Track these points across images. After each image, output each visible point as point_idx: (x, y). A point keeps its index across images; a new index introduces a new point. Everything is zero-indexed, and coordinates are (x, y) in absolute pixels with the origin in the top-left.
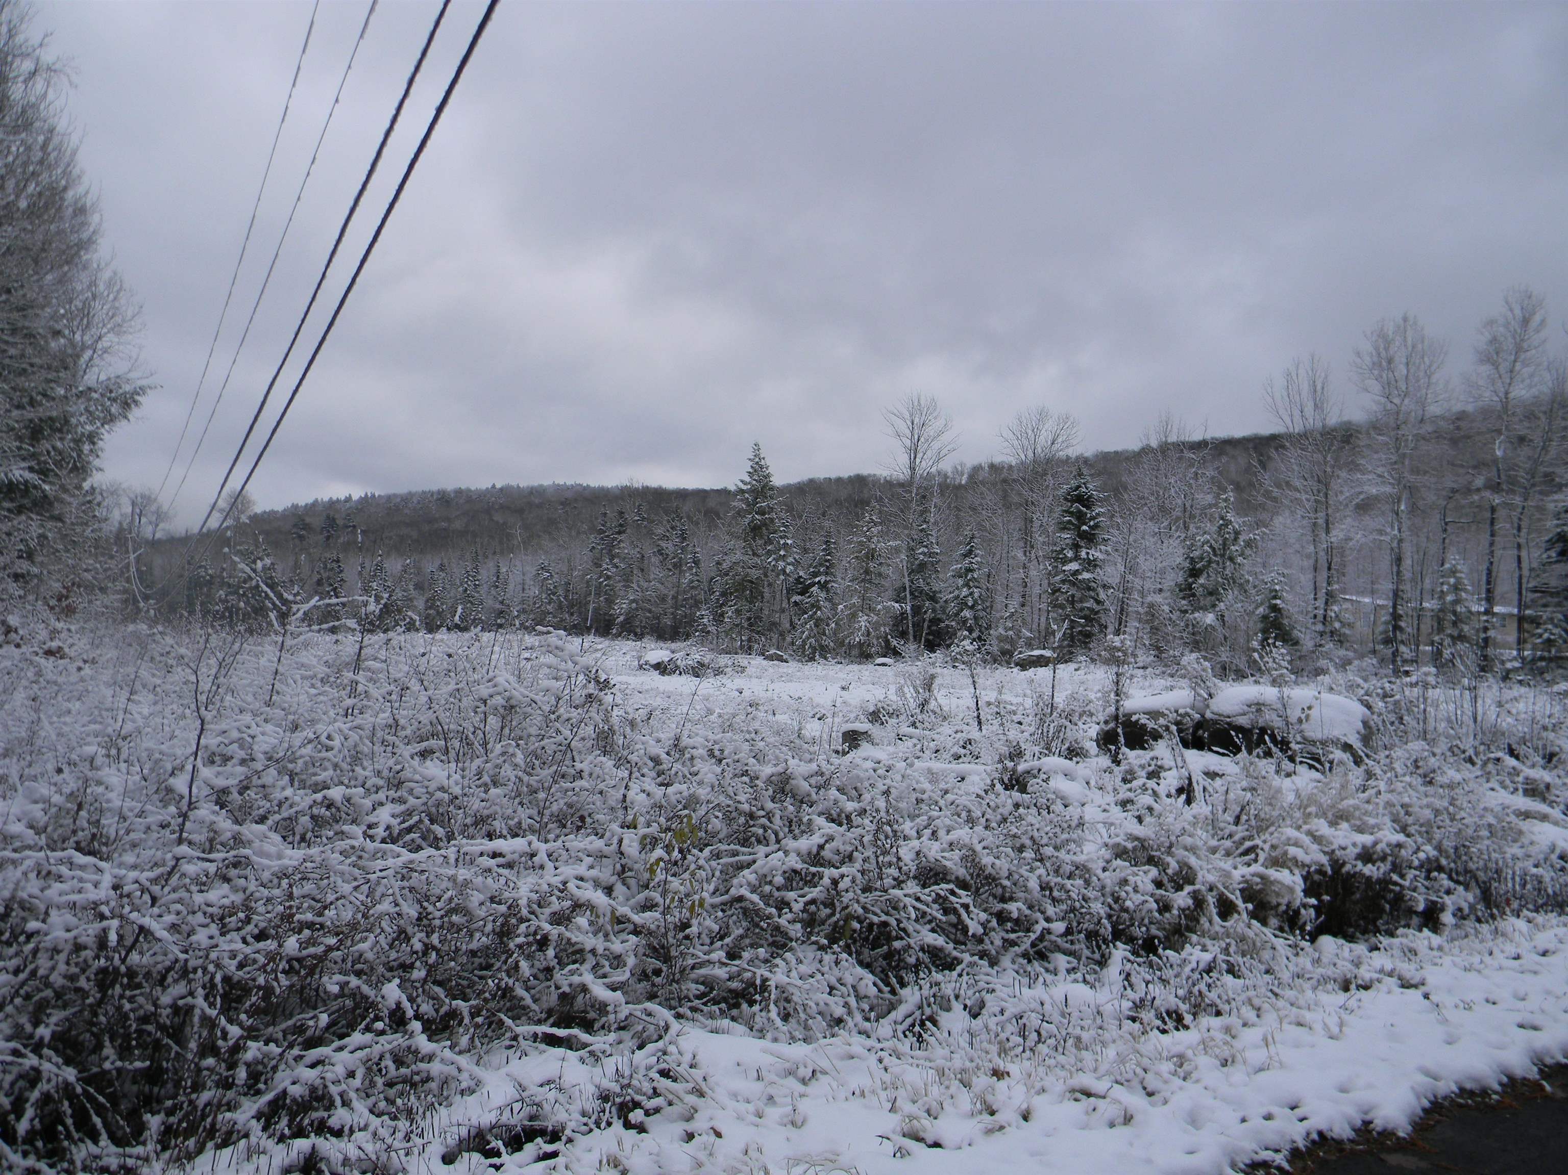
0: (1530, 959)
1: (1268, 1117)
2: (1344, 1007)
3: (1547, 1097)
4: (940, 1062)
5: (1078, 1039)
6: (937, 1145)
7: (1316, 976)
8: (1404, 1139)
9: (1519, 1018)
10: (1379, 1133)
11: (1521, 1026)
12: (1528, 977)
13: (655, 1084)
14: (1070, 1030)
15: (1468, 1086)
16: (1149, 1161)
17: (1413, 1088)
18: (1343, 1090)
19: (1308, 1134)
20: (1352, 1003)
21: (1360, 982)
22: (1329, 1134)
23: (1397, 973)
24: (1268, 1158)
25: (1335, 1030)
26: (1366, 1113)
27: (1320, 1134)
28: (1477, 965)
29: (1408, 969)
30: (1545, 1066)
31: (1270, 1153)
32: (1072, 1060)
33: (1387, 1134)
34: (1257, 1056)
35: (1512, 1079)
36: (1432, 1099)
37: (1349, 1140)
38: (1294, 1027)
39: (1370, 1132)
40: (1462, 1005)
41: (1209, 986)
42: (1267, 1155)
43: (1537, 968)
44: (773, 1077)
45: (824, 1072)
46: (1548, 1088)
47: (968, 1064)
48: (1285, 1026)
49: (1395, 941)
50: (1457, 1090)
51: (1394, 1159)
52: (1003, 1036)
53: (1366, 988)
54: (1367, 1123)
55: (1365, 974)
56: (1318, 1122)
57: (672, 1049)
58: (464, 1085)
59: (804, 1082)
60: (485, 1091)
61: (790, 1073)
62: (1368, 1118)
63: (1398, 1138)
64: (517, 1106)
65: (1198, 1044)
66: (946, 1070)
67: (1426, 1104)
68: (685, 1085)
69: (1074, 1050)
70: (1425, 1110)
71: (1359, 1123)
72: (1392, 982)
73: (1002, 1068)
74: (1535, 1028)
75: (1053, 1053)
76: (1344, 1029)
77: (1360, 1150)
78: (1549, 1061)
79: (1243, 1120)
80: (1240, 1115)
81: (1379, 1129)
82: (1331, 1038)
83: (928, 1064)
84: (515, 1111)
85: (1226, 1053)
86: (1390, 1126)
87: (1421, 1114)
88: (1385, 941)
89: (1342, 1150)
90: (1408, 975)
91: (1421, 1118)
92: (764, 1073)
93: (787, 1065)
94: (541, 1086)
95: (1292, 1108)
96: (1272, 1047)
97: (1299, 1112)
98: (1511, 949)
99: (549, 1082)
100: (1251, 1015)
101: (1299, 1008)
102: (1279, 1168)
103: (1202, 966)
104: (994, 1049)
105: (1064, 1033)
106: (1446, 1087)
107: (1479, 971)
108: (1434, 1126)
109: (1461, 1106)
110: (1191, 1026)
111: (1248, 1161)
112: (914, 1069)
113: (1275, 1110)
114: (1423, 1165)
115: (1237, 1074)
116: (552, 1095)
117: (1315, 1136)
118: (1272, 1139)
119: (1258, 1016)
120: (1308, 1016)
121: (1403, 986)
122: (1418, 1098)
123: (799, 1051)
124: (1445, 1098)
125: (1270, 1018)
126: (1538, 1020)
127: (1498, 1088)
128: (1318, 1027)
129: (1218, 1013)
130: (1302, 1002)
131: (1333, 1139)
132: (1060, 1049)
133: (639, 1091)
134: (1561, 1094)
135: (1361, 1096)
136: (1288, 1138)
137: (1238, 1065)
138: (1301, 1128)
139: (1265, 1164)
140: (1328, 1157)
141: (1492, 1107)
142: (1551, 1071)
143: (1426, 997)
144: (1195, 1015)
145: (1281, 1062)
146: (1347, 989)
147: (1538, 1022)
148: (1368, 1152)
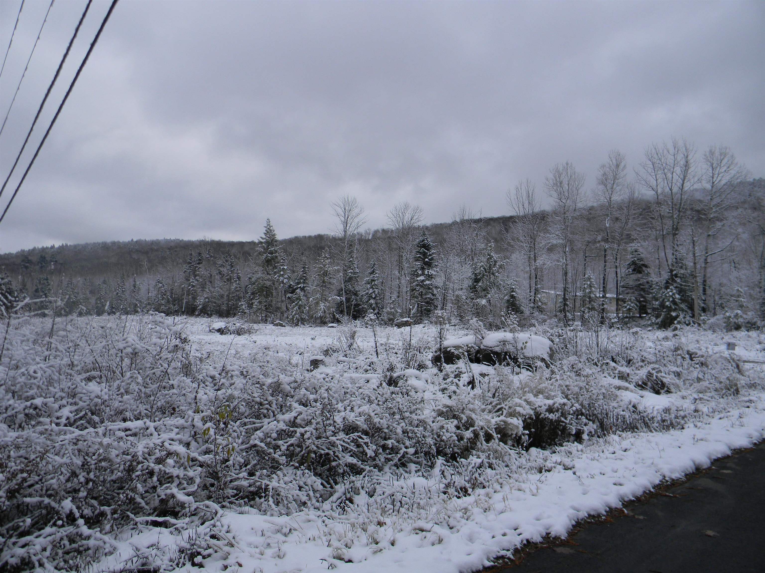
0: (620, 453)
1: (504, 535)
2: (539, 481)
3: (626, 516)
4: (352, 520)
5: (419, 504)
6: (350, 561)
7: (527, 467)
8: (564, 540)
9: (614, 480)
10: (553, 538)
11: (615, 484)
12: (618, 462)
13: (208, 542)
14: (415, 500)
15: (592, 513)
16: (449, 560)
17: (568, 516)
18: (538, 519)
19: (522, 541)
20: (543, 478)
21: (546, 468)
22: (531, 541)
23: (562, 463)
24: (504, 554)
25: (535, 491)
26: (548, 529)
27: (527, 540)
28: (596, 458)
29: (567, 461)
30: (625, 501)
31: (505, 551)
32: (416, 514)
33: (556, 538)
34: (499, 506)
35: (610, 508)
36: (577, 520)
37: (540, 542)
38: (517, 491)
39: (549, 538)
40: (590, 476)
41: (480, 474)
42: (503, 553)
43: (622, 457)
44: (269, 534)
45: (295, 530)
46: (626, 511)
47: (366, 520)
48: (513, 491)
49: (562, 448)
50: (587, 515)
51: (559, 550)
52: (383, 505)
53: (549, 471)
54: (548, 534)
55: (549, 464)
56: (526, 535)
57: (218, 524)
58: (107, 550)
59: (285, 535)
60: (118, 553)
61: (278, 531)
62: (548, 531)
63: (562, 540)
64: (135, 559)
65: (474, 503)
66: (356, 524)
67: (574, 523)
68: (224, 541)
69: (416, 509)
70: (573, 526)
71: (544, 534)
72: (560, 467)
73: (382, 521)
74: (621, 485)
75: (407, 512)
76: (539, 491)
77: (545, 547)
78: (626, 499)
79: (493, 537)
80: (491, 535)
81: (553, 536)
82: (533, 495)
83: (347, 521)
84: (134, 562)
85: (486, 506)
86: (558, 535)
87: (572, 528)
88: (558, 448)
89: (537, 547)
90: (567, 464)
91: (571, 530)
92: (265, 532)
93: (277, 527)
94: (148, 548)
95: (515, 530)
96: (506, 502)
97: (518, 531)
98: (611, 449)
99: (152, 546)
100: (498, 487)
101: (519, 482)
102: (509, 558)
103: (477, 465)
104: (379, 512)
105: (412, 502)
106: (583, 514)
107: (598, 460)
108: (577, 533)
109: (589, 523)
110: (472, 494)
111: (495, 556)
112: (341, 524)
113: (507, 531)
114: (572, 551)
115: (491, 515)
116: (154, 552)
117: (525, 542)
118: (506, 545)
119: (501, 487)
120: (523, 486)
121: (565, 469)
122: (570, 520)
123: (284, 520)
124: (582, 520)
125: (506, 488)
126: (622, 481)
127: (604, 513)
128: (527, 490)
129: (484, 487)
130: (521, 479)
131: (533, 542)
132: (410, 510)
133: (200, 547)
134: (631, 514)
135: (546, 521)
136: (513, 544)
137: (491, 511)
138: (519, 538)
139: (503, 557)
140: (531, 551)
141: (602, 522)
142: (627, 504)
143: (574, 473)
144: (473, 489)
145: (510, 509)
146: (541, 472)
147: (622, 482)
148: (548, 547)
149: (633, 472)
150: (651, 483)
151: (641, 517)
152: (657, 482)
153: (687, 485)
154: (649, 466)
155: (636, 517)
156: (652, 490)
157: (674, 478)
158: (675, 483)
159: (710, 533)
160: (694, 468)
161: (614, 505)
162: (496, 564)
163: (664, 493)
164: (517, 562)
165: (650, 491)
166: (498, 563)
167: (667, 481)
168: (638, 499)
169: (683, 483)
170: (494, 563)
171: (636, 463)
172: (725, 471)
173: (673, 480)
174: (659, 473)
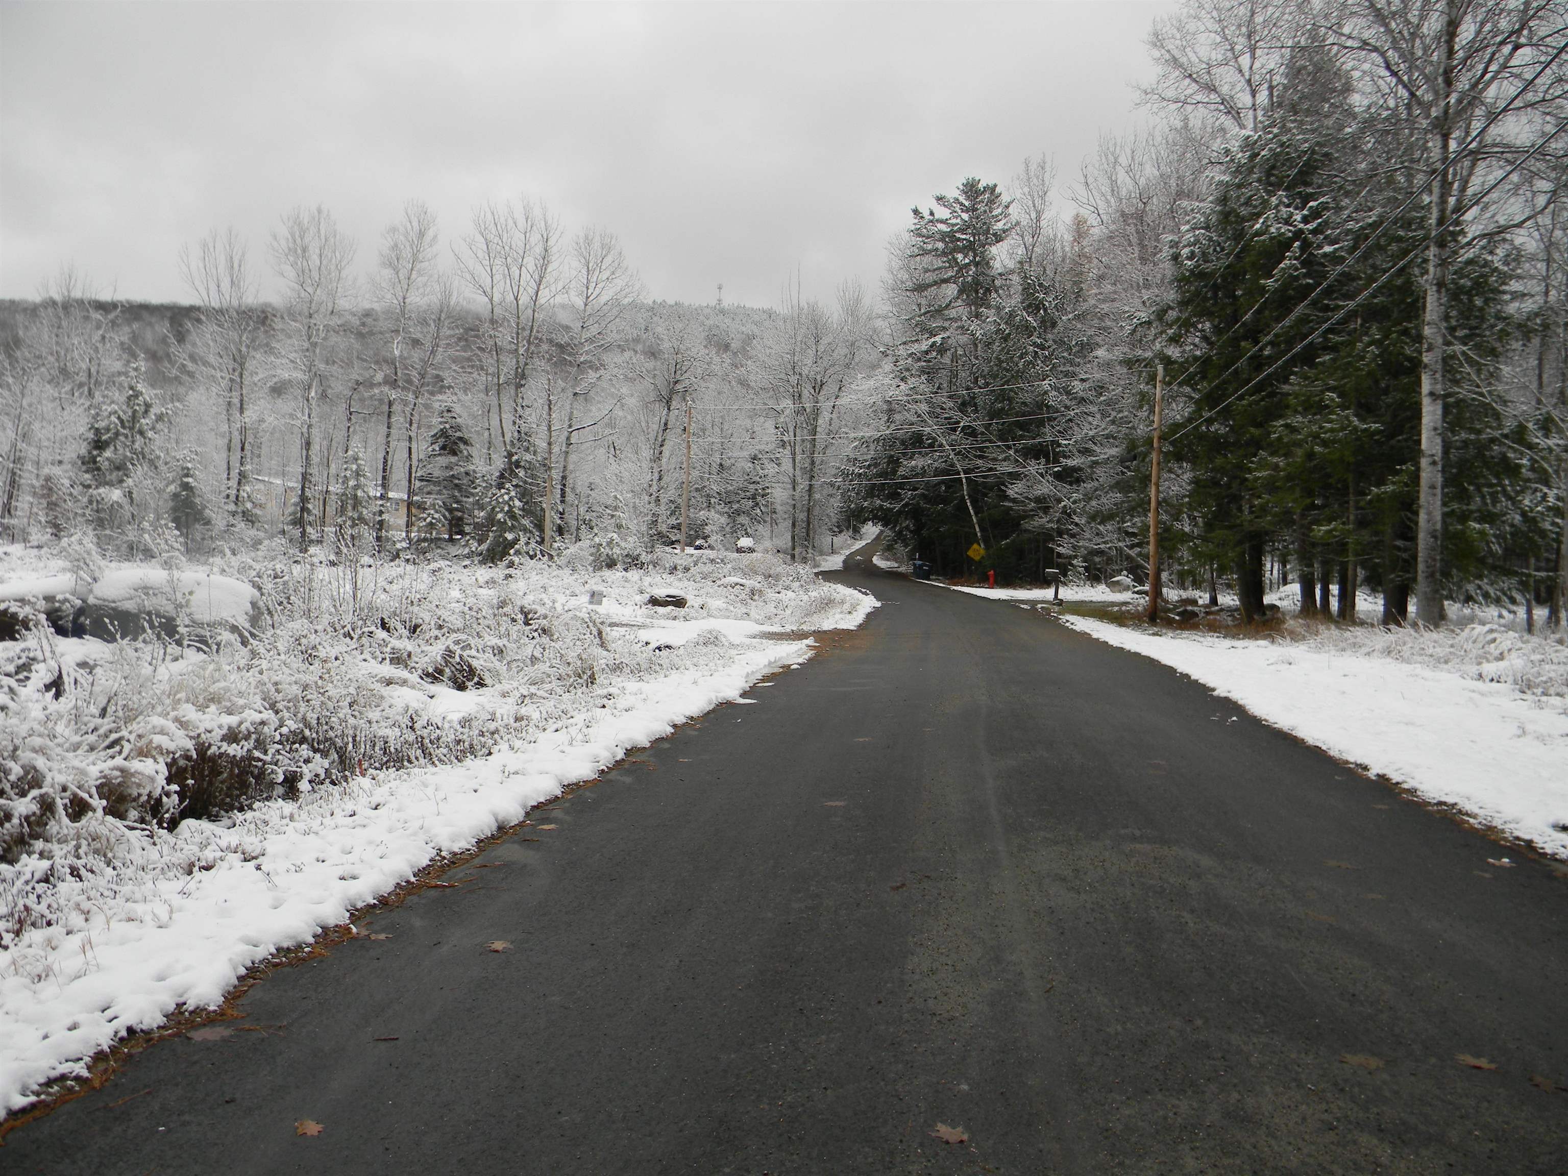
0: (364, 812)
1: (73, 1027)
2: (182, 892)
3: (355, 938)
7: (160, 866)
8: (215, 1011)
9: (340, 872)
10: (191, 1013)
11: (342, 878)
12: (358, 830)
15: (285, 945)
17: (230, 960)
18: (161, 978)
19: (116, 1033)
20: (192, 885)
21: (203, 864)
22: (138, 1028)
23: (240, 849)
24: (66, 1071)
25: (164, 917)
26: (181, 996)
27: (130, 1030)
28: (315, 828)
29: (252, 843)
30: (357, 910)
31: (70, 1063)
33: (198, 1011)
34: (74, 963)
35: (325, 928)
36: (250, 964)
37: (159, 1027)
38: (124, 924)
39: (182, 1013)
40: (293, 868)
41: (39, 897)
42: (65, 1068)
43: (365, 822)
46: (354, 930)
48: (113, 924)
49: (249, 815)
50: (274, 951)
51: (198, 1035)
53: (208, 868)
54: (179, 1006)
55: (209, 854)
56: (128, 1018)
62: (181, 1000)
63: (209, 1012)
65: (9, 967)
67: (242, 971)
70: (240, 978)
71: (171, 1007)
72: (235, 858)
74: (354, 878)
76: (174, 916)
77: (169, 1035)
78: (360, 905)
79: (46, 1037)
80: (41, 1033)
81: (191, 1008)
82: (160, 927)
85: (39, 969)
86: (202, 1004)
87: (236, 982)
88: (238, 816)
89: (149, 1040)
90: (249, 849)
91: (235, 987)
95: (103, 1011)
96: (89, 954)
97: (109, 1013)
98: (350, 806)
100: (76, 920)
101: (135, 902)
102: (78, 1078)
103: (37, 876)
106: (264, 951)
107: (317, 833)
108: (246, 991)
109: (276, 965)
110: (11, 945)
111: (42, 1080)
113: (80, 1018)
114: (227, 1032)
115: (48, 989)
117: (123, 1033)
118: (74, 1049)
119: (87, 920)
120: (139, 909)
121: (245, 860)
122: (235, 969)
124: (261, 962)
125: (98, 920)
126: (355, 870)
127: (311, 940)
128: (148, 918)
129: (49, 924)
130: (138, 896)
131: (142, 1031)
134: (364, 932)
135: (177, 980)
136: (93, 1043)
137: (52, 978)
138: (109, 1029)
139: (63, 1077)
140: (133, 1051)
141: (304, 959)
142: (358, 914)
143: (258, 868)
144: (18, 933)
145: (98, 965)
146: (190, 873)
147: (356, 872)
148: (177, 1035)
149: (381, 850)
150: (412, 867)
151: (382, 936)
152: (425, 862)
153: (477, 861)
154: (415, 834)
155: (373, 937)
156: (413, 879)
157: (457, 850)
158: (457, 860)
159: (499, 945)
160: (494, 827)
161: (332, 922)
162: (43, 1097)
163: (434, 882)
164: (97, 1084)
165: (408, 882)
166: (49, 1094)
167: (444, 858)
168: (383, 901)
169: (472, 857)
170: (38, 1094)
171: (390, 831)
172: (546, 827)
173: (455, 854)
174: (432, 845)
